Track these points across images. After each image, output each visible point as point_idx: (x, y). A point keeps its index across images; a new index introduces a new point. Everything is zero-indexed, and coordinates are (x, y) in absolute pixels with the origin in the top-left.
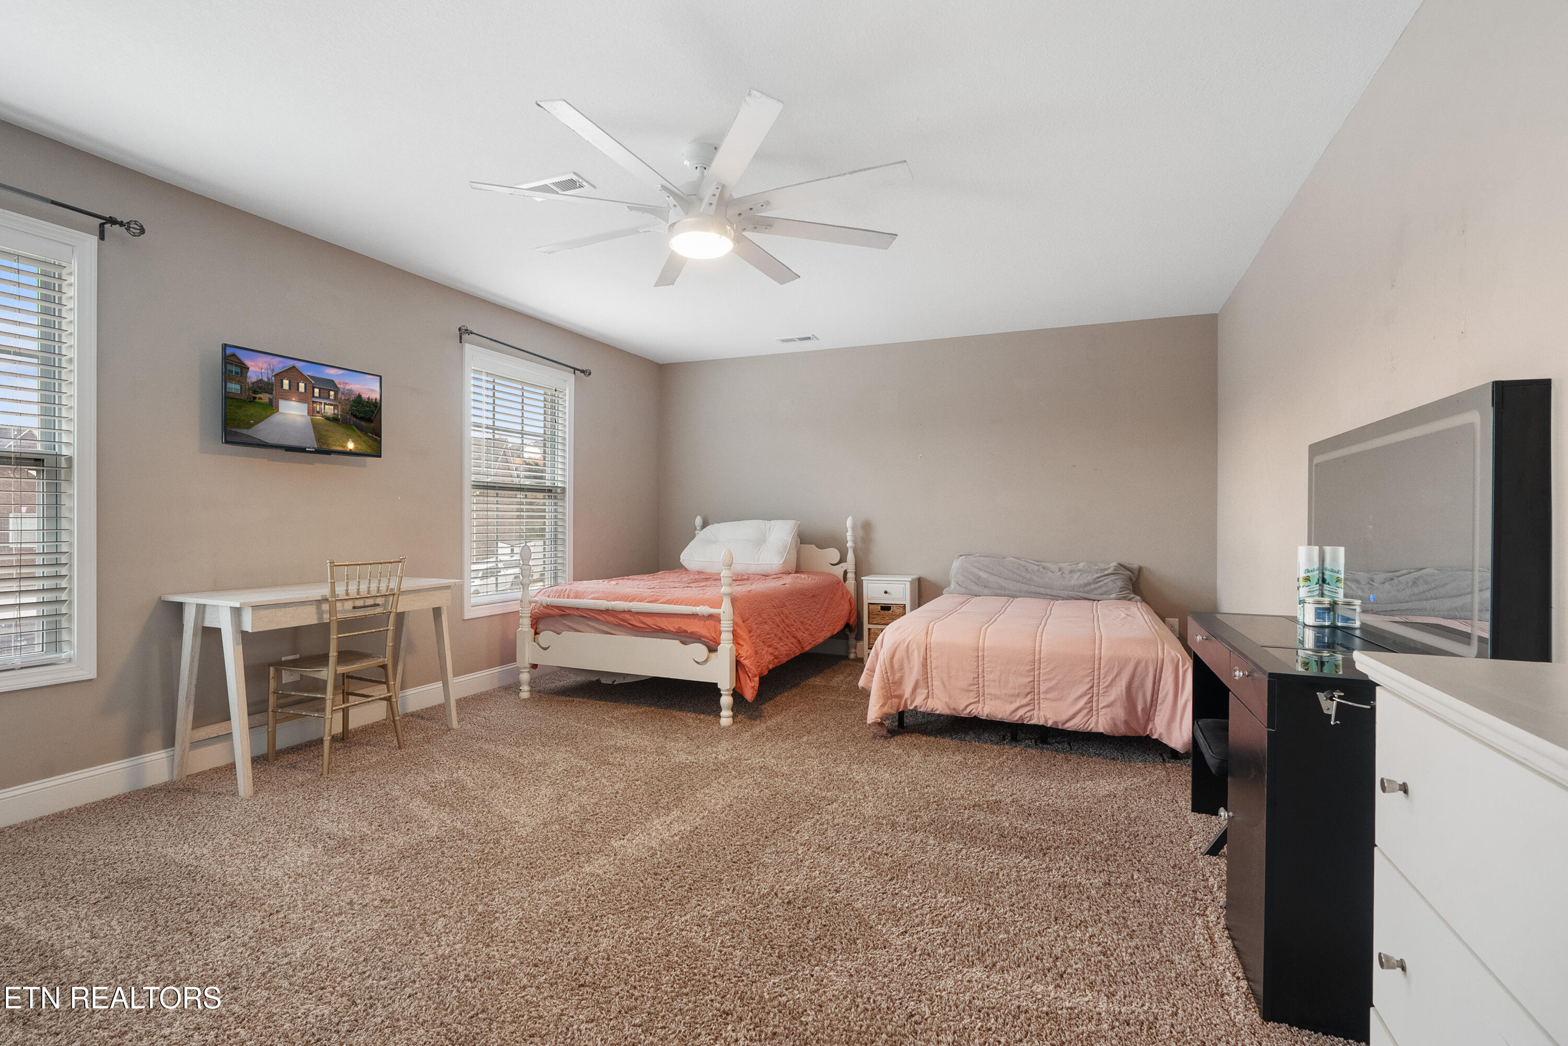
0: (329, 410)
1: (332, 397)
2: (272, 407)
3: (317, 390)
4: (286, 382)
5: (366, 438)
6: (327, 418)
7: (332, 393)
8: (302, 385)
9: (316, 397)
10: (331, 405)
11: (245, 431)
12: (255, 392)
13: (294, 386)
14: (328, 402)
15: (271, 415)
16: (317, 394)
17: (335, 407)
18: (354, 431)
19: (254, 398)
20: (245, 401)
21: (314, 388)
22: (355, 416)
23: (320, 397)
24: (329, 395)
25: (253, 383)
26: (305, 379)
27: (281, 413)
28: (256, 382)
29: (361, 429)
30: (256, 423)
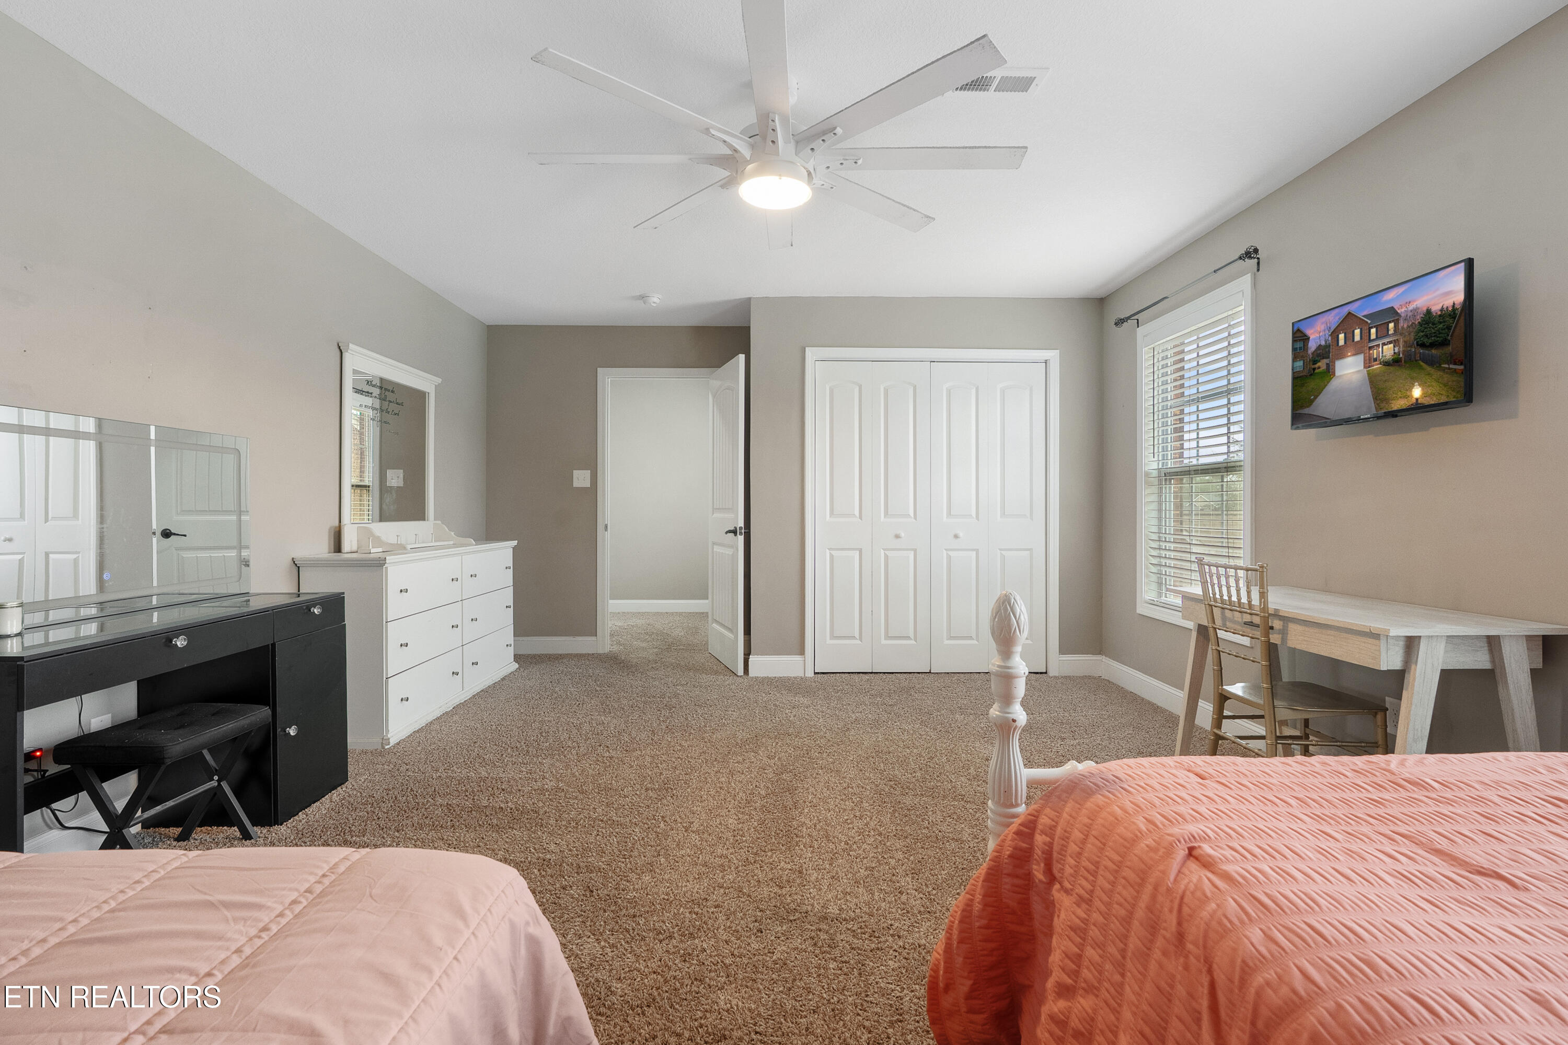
0: (1388, 351)
1: (1391, 332)
2: (1329, 372)
3: (1373, 331)
4: (1342, 336)
5: (1437, 374)
6: (1386, 364)
7: (1391, 325)
8: (1357, 332)
9: (1374, 340)
10: (1390, 343)
11: (1306, 411)
12: (1315, 362)
13: (1349, 337)
14: (1386, 340)
15: (1328, 382)
16: (1373, 336)
17: (1395, 342)
18: (1421, 368)
19: (1314, 369)
20: (1306, 376)
21: (1370, 329)
22: (1422, 345)
23: (1377, 338)
24: (1388, 330)
25: (1313, 354)
26: (1360, 322)
27: (1338, 377)
28: (1316, 350)
29: (1431, 362)
30: (1316, 397)
